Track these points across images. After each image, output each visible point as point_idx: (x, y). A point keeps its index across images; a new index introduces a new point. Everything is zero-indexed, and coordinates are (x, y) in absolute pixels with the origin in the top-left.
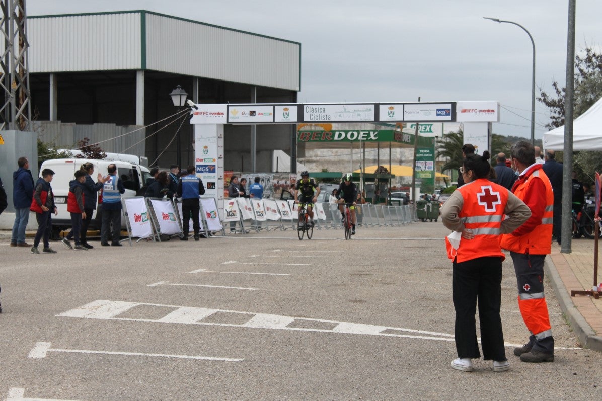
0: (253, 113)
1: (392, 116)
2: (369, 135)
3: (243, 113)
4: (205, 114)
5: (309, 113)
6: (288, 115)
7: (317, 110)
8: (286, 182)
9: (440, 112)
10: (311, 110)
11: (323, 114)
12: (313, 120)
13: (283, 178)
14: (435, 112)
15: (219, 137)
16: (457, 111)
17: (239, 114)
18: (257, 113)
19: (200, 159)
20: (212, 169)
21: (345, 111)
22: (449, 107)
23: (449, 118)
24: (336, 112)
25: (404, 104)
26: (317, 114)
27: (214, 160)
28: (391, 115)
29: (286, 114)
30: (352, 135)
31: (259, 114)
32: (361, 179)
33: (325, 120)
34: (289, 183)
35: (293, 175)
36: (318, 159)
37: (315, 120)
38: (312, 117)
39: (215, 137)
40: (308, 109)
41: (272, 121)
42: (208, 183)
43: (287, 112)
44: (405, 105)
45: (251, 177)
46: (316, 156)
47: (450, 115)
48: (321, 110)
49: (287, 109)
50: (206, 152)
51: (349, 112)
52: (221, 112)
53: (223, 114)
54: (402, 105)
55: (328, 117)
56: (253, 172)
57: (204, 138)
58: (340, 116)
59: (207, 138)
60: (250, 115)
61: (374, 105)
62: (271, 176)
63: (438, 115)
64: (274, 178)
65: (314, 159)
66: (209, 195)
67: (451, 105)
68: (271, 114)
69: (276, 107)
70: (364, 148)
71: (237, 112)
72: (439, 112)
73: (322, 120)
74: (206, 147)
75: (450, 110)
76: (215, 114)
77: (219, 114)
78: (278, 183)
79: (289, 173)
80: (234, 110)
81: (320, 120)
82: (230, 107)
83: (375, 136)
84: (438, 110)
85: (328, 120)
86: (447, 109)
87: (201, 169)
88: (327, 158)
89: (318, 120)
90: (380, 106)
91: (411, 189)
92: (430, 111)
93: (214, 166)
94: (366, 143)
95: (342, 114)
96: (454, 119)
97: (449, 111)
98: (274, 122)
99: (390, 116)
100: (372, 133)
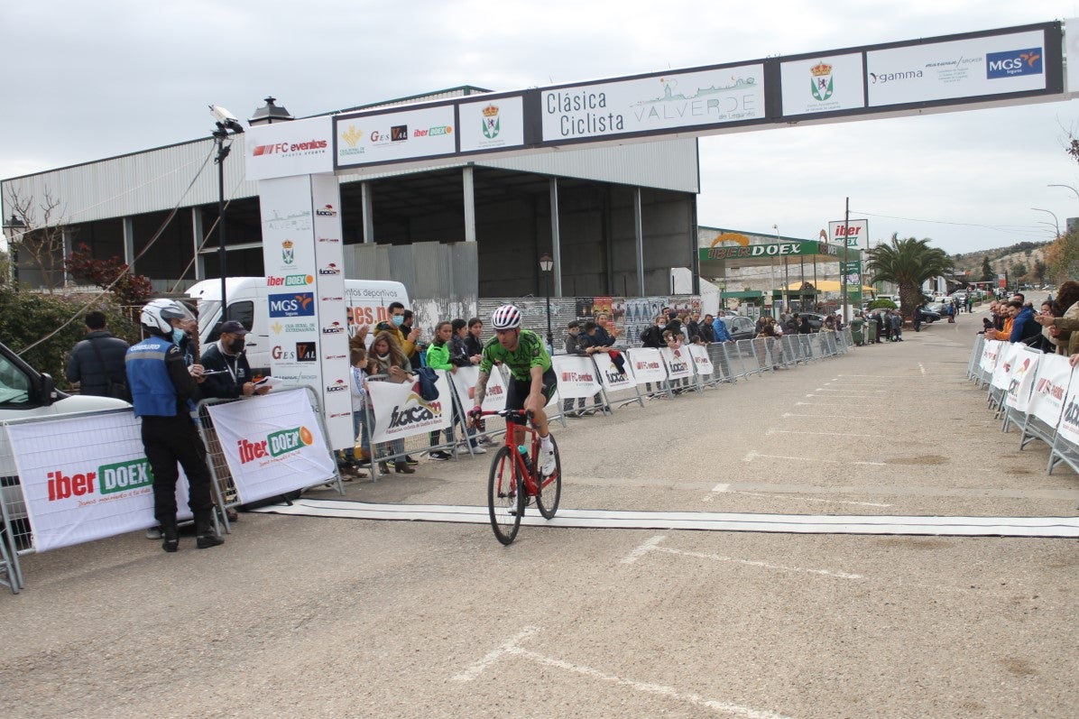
0: (399, 133)
1: (827, 97)
2: (791, 248)
3: (375, 137)
4: (280, 150)
5: (558, 115)
6: (497, 128)
7: (581, 102)
8: (686, 307)
9: (1001, 65)
10: (563, 104)
11: (599, 112)
12: (570, 136)
13: (683, 301)
14: (982, 68)
15: (319, 213)
16: (1064, 55)
17: (364, 141)
18: (410, 132)
19: (275, 278)
20: (305, 305)
21: (669, 96)
22: (1037, 40)
23: (1038, 81)
24: (640, 103)
25: (863, 50)
26: (582, 114)
27: (310, 279)
28: (822, 92)
29: (491, 126)
30: (772, 250)
31: (418, 133)
32: (785, 297)
33: (608, 132)
34: (690, 307)
35: (695, 298)
36: (743, 278)
37: (577, 135)
38: (568, 126)
39: (308, 213)
40: (554, 103)
41: (454, 151)
42: (298, 344)
43: (495, 118)
44: (869, 54)
45: (638, 302)
46: (741, 276)
47: (1037, 70)
48: (595, 101)
49: (491, 111)
50: (288, 258)
51: (681, 96)
52: (319, 139)
53: (323, 144)
54: (859, 55)
55: (615, 121)
56: (641, 297)
57: (282, 219)
58: (653, 112)
59: (289, 217)
60: (393, 139)
61: (761, 66)
62: (665, 300)
63: (992, 74)
64: (670, 302)
65: (739, 278)
66: (304, 377)
67: (1040, 34)
68: (449, 130)
69: (461, 106)
70: (786, 262)
71: (359, 134)
72: (998, 64)
73: (599, 133)
74: (288, 244)
75: (1038, 51)
76: (304, 146)
77: (313, 145)
78: (676, 307)
79: (688, 295)
80: (352, 130)
81: (592, 134)
82: (339, 122)
83: (797, 249)
84: (992, 57)
85: (615, 131)
86: (1026, 52)
87: (280, 305)
88: (752, 277)
89: (586, 134)
90: (784, 66)
91: (842, 306)
92: (962, 65)
93: (310, 295)
94: (789, 257)
95: (658, 106)
96: (1056, 85)
97: (1037, 57)
98: (458, 153)
99: (819, 98)
100: (794, 246)
